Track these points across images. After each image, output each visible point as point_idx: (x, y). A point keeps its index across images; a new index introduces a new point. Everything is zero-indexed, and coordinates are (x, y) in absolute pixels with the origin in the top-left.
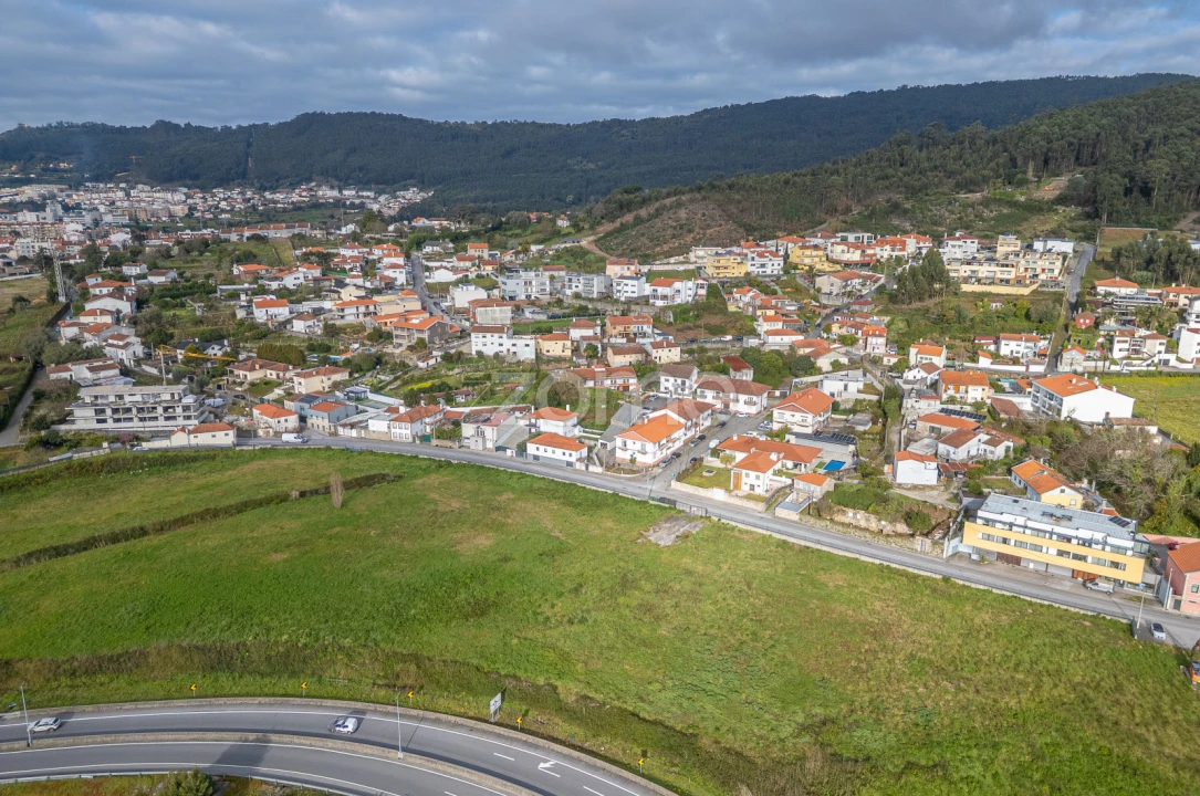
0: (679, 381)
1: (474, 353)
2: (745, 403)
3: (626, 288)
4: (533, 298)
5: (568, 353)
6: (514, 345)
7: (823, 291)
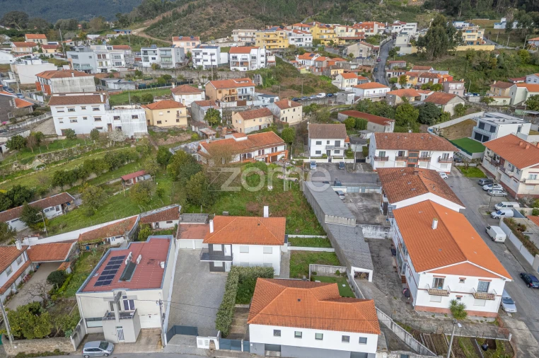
0: (332, 142)
1: (59, 133)
2: (439, 161)
3: (205, 57)
4: (109, 71)
5: (184, 122)
6: (116, 118)
7: (355, 56)
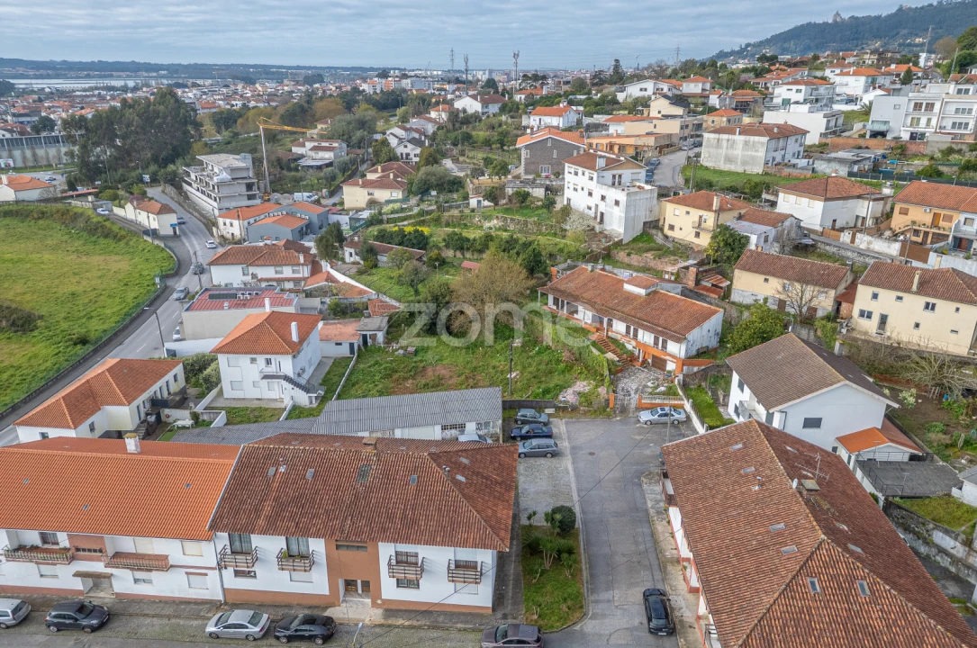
6: (603, 198)
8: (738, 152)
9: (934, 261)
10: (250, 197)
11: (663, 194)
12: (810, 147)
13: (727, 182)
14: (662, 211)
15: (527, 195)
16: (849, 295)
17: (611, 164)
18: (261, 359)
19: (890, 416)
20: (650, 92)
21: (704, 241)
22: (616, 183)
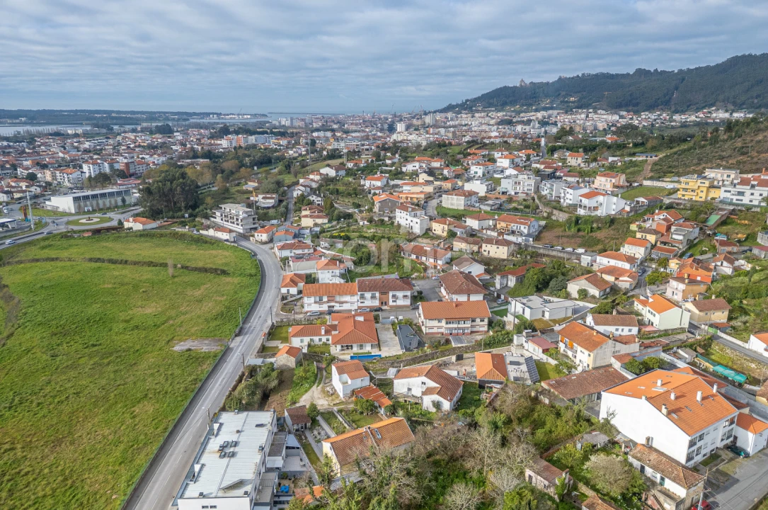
1: (397, 222)
3: (567, 196)
6: (412, 221)
8: (455, 202)
9: (506, 237)
10: (254, 224)
11: (431, 219)
12: (482, 197)
13: (451, 213)
14: (431, 225)
15: (383, 220)
16: (481, 247)
17: (413, 210)
18: (331, 271)
19: (485, 270)
20: (417, 167)
21: (445, 234)
22: (415, 216)
